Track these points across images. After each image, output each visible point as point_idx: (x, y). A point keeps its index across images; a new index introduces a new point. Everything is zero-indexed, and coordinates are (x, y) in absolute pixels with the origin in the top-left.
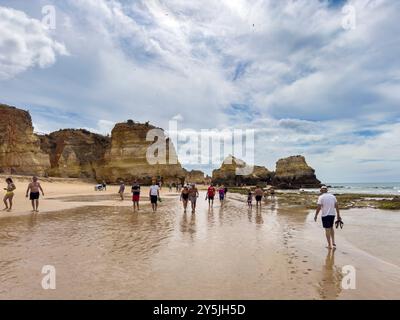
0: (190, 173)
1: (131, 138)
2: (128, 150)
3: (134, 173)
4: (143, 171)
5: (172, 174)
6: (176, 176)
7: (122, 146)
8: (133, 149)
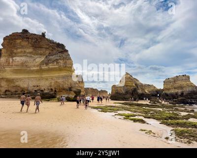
0: (100, 92)
1: (22, 47)
2: (18, 59)
3: (23, 85)
4: (35, 83)
5: (66, 86)
6: (70, 89)
7: (12, 54)
8: (23, 59)
